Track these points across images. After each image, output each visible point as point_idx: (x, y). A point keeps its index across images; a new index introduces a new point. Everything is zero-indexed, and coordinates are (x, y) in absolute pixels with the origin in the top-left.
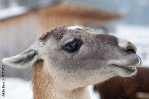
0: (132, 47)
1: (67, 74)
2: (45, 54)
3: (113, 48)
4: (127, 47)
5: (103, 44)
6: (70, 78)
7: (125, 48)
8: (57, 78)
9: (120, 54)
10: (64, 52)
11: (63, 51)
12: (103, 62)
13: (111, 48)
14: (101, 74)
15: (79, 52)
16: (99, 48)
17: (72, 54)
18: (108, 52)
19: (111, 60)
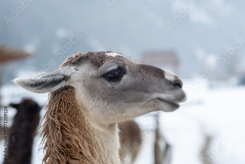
0: (179, 81)
1: (106, 107)
2: (79, 81)
3: (160, 80)
4: (175, 81)
5: (147, 76)
6: (110, 111)
7: (173, 81)
8: (94, 109)
9: (167, 87)
10: (104, 81)
11: (103, 79)
12: (146, 95)
13: (157, 80)
14: (142, 107)
15: (122, 83)
16: (143, 79)
17: (113, 83)
18: (153, 85)
19: (156, 93)
